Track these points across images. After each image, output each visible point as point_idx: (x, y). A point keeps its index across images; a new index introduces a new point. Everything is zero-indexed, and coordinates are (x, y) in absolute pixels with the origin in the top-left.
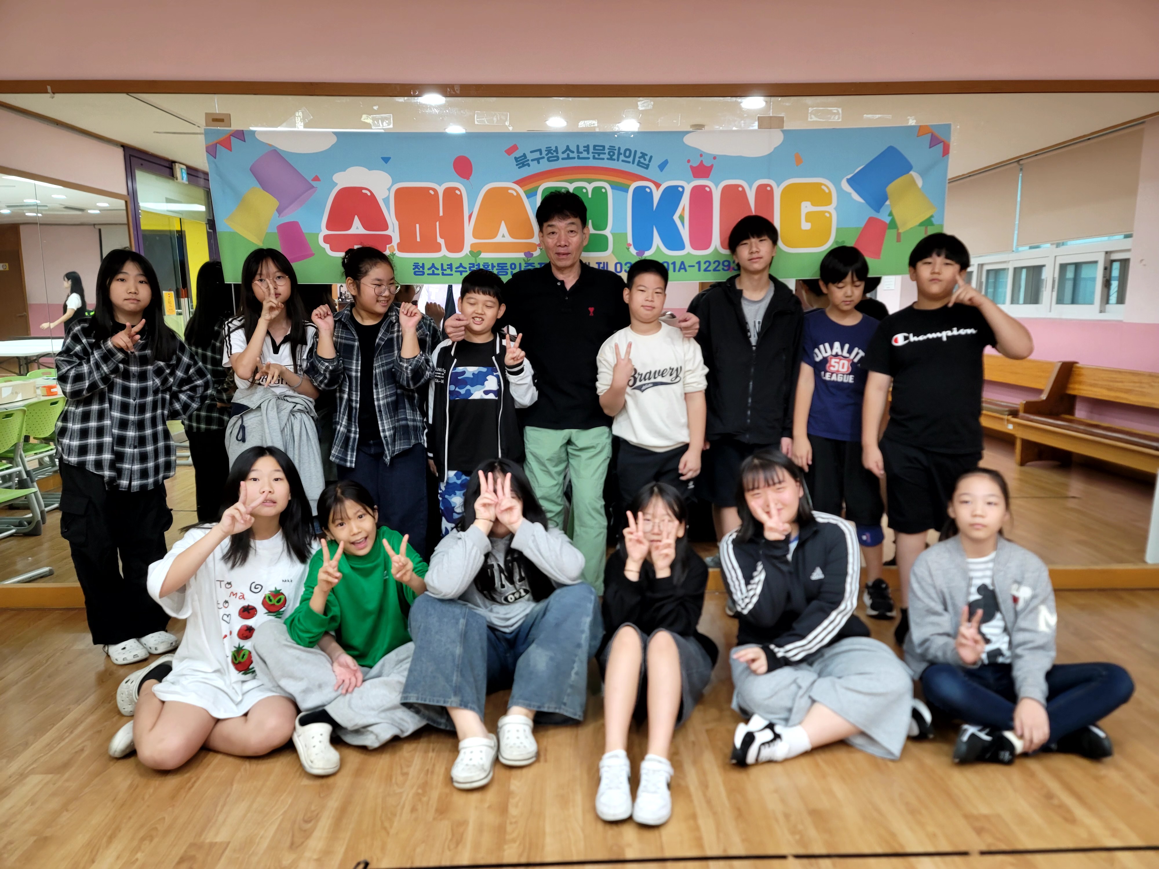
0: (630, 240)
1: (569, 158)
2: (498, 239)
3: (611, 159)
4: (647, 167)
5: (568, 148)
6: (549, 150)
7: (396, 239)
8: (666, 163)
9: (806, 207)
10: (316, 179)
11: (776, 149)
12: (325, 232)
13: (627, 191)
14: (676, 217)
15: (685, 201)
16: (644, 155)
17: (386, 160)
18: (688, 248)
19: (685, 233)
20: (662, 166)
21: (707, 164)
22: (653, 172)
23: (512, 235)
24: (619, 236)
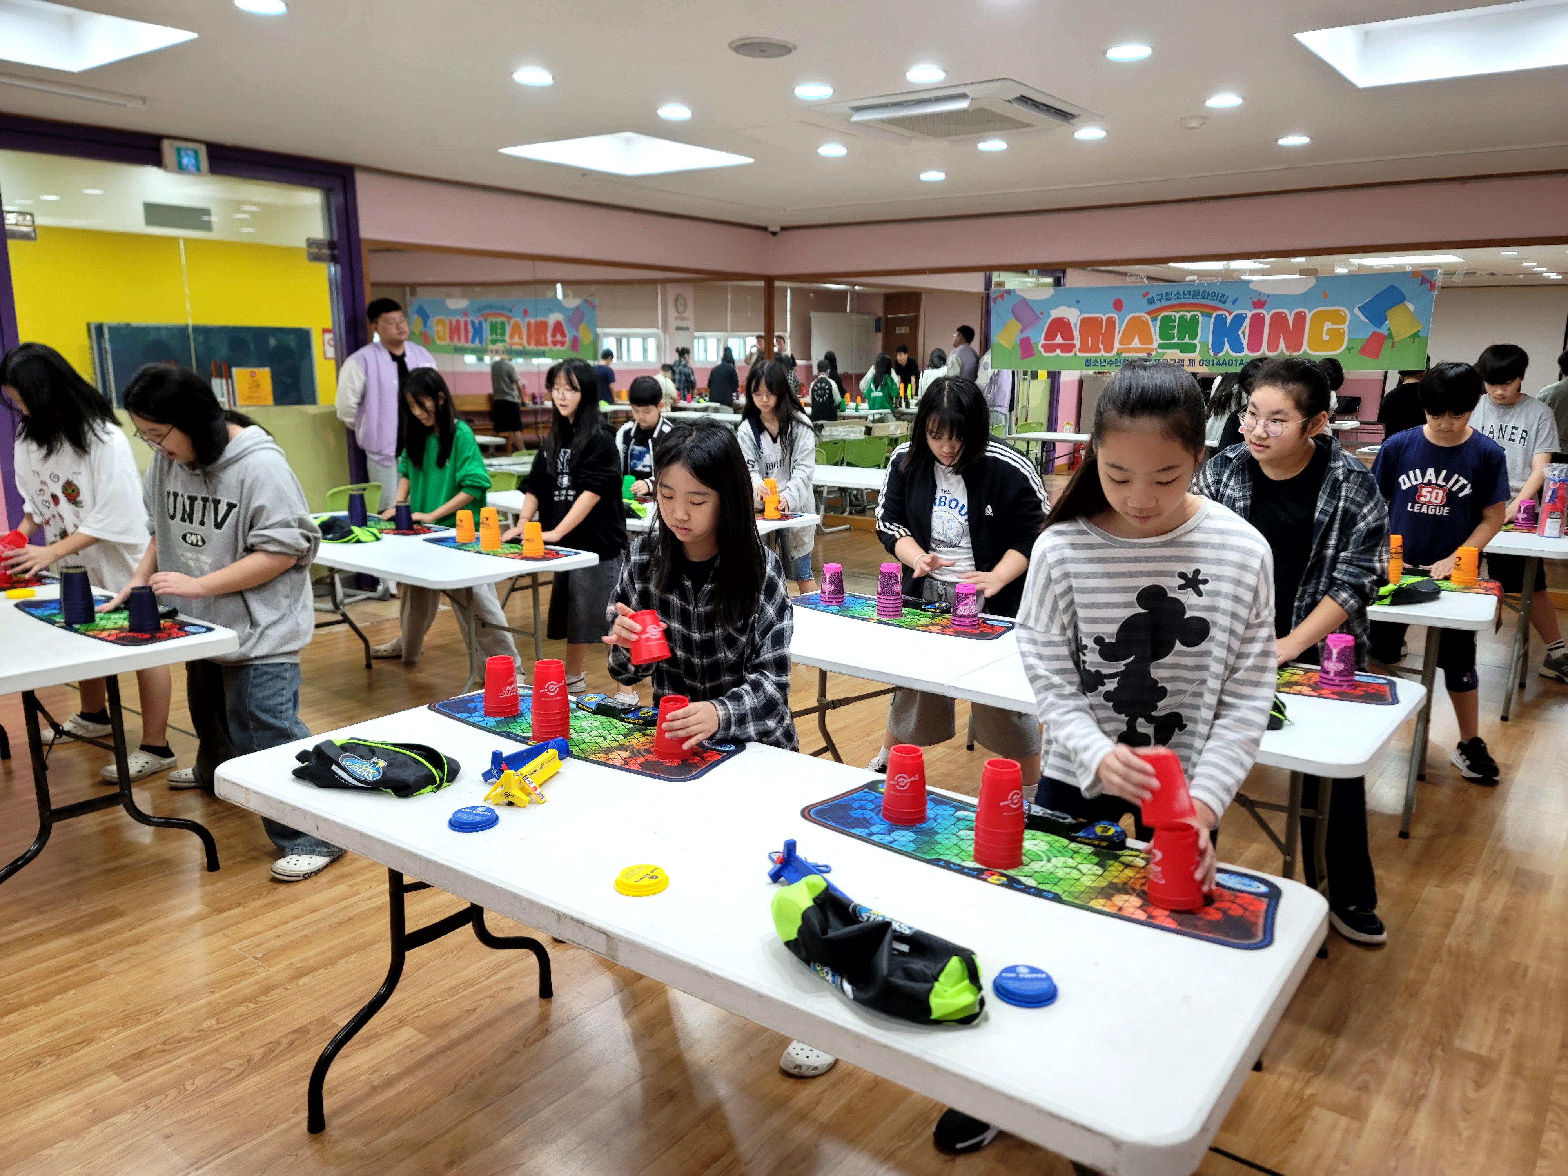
0: (1210, 346)
1: (1178, 298)
2: (1133, 345)
3: (1203, 298)
4: (1224, 302)
5: (1178, 293)
6: (1167, 294)
7: (1078, 345)
8: (1236, 300)
9: (1328, 325)
10: (1042, 313)
11: (1310, 289)
12: (1042, 342)
13: (1211, 317)
14: (1240, 333)
15: (1247, 322)
16: (1223, 295)
17: (1078, 302)
18: (1246, 352)
19: (1245, 342)
20: (1234, 302)
21: (1263, 299)
22: (1228, 305)
23: (1141, 343)
24: (1204, 344)
